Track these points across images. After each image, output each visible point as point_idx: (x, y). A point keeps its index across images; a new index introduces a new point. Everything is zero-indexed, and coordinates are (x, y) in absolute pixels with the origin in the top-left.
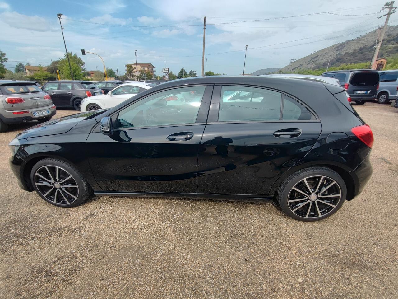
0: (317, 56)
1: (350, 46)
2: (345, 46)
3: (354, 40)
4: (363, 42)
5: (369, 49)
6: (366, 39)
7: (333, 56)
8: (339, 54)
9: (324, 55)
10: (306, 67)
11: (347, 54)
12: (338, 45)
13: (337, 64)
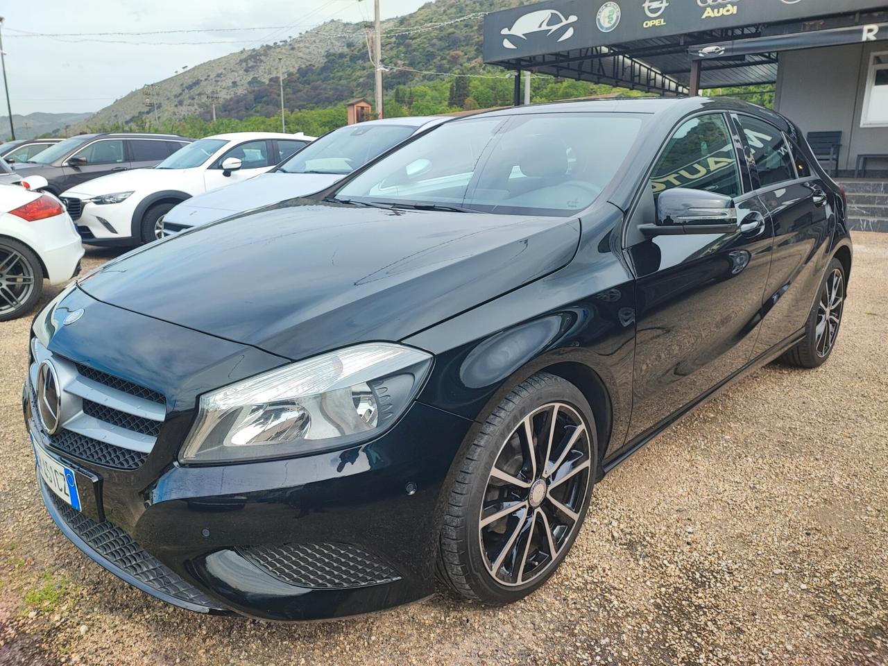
0: (197, 83)
1: (274, 60)
2: (262, 61)
3: (279, 47)
4: (301, 55)
5: (319, 74)
6: (305, 47)
7: (239, 85)
8: (255, 81)
9: (217, 81)
10: (175, 114)
11: (274, 82)
12: (244, 56)
13: (258, 108)
